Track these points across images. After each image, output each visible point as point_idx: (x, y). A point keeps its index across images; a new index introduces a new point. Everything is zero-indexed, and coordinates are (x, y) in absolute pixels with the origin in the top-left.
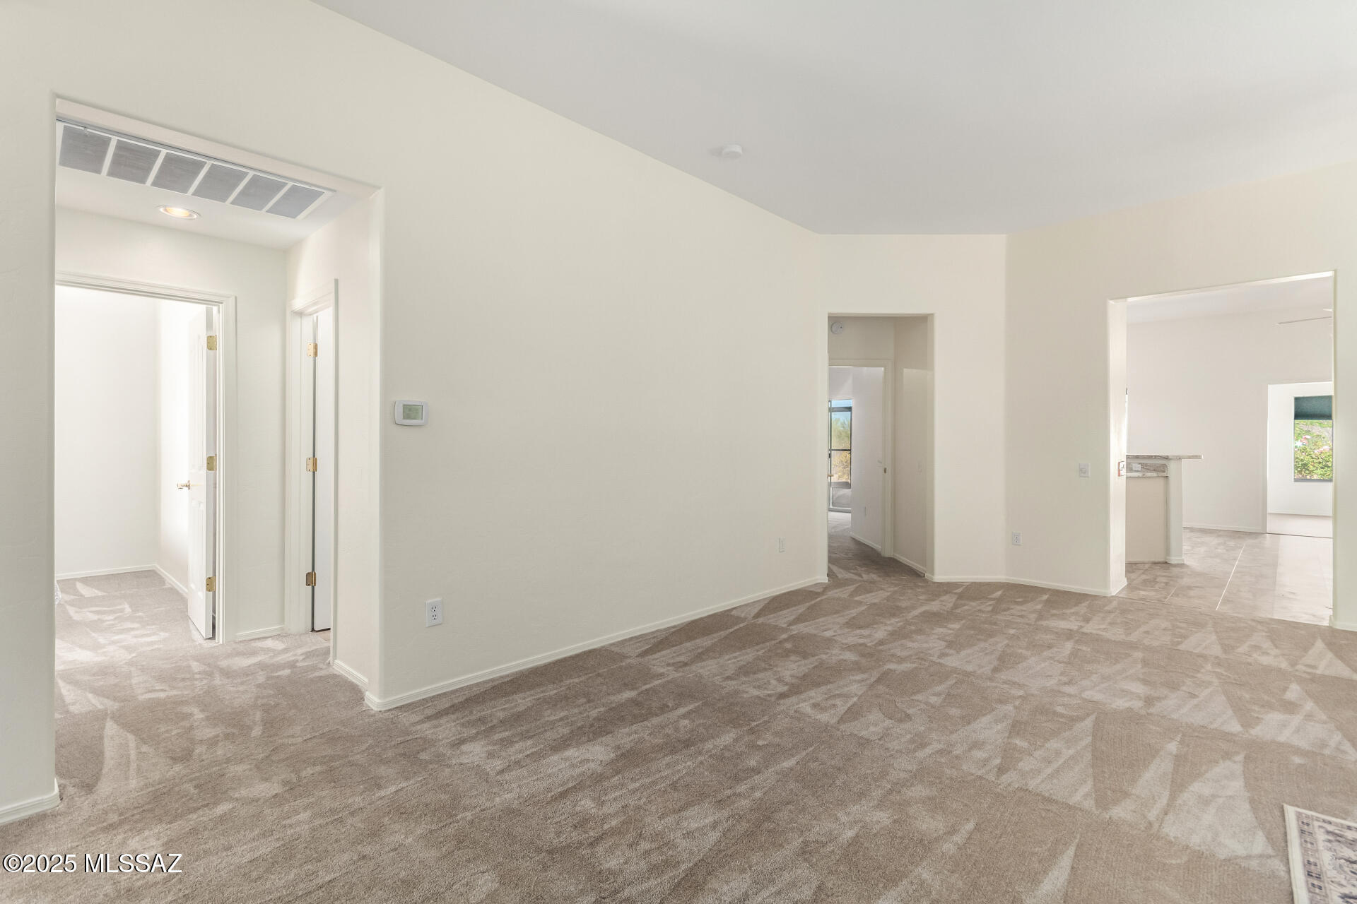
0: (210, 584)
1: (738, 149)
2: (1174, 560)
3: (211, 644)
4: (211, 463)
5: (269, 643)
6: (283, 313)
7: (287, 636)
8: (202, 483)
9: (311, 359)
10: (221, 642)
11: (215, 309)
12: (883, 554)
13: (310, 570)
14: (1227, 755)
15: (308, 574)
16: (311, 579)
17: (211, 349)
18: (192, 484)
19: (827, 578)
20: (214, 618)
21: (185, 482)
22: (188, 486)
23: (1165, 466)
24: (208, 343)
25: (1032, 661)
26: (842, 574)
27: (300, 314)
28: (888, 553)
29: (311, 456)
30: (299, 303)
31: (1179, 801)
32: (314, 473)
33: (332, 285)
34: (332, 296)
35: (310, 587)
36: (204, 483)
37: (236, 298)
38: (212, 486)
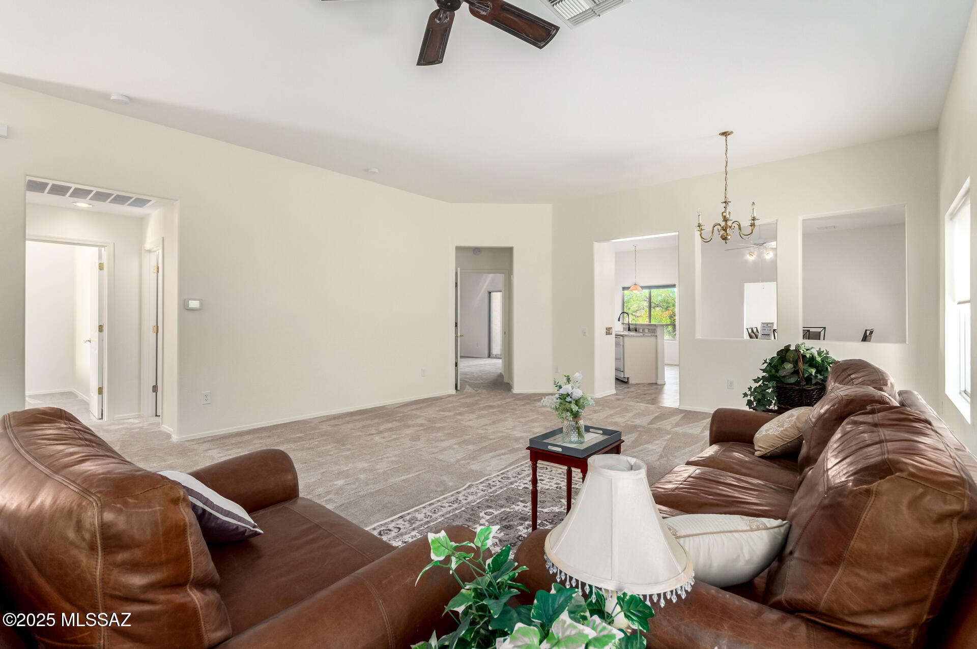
0: (100, 391)
1: (376, 170)
2: (659, 382)
3: (101, 421)
4: (101, 328)
5: (132, 421)
6: (140, 251)
7: (142, 417)
8: (96, 340)
9: (156, 274)
10: (106, 420)
11: (103, 249)
13: (155, 384)
15: (154, 386)
16: (155, 389)
17: (101, 270)
18: (92, 340)
19: (454, 392)
20: (102, 410)
21: (88, 339)
22: (90, 341)
23: (655, 330)
24: (99, 266)
27: (149, 251)
29: (155, 324)
30: (147, 246)
32: (157, 334)
33: (161, 240)
34: (161, 246)
35: (155, 393)
36: (97, 340)
37: (114, 244)
38: (101, 341)
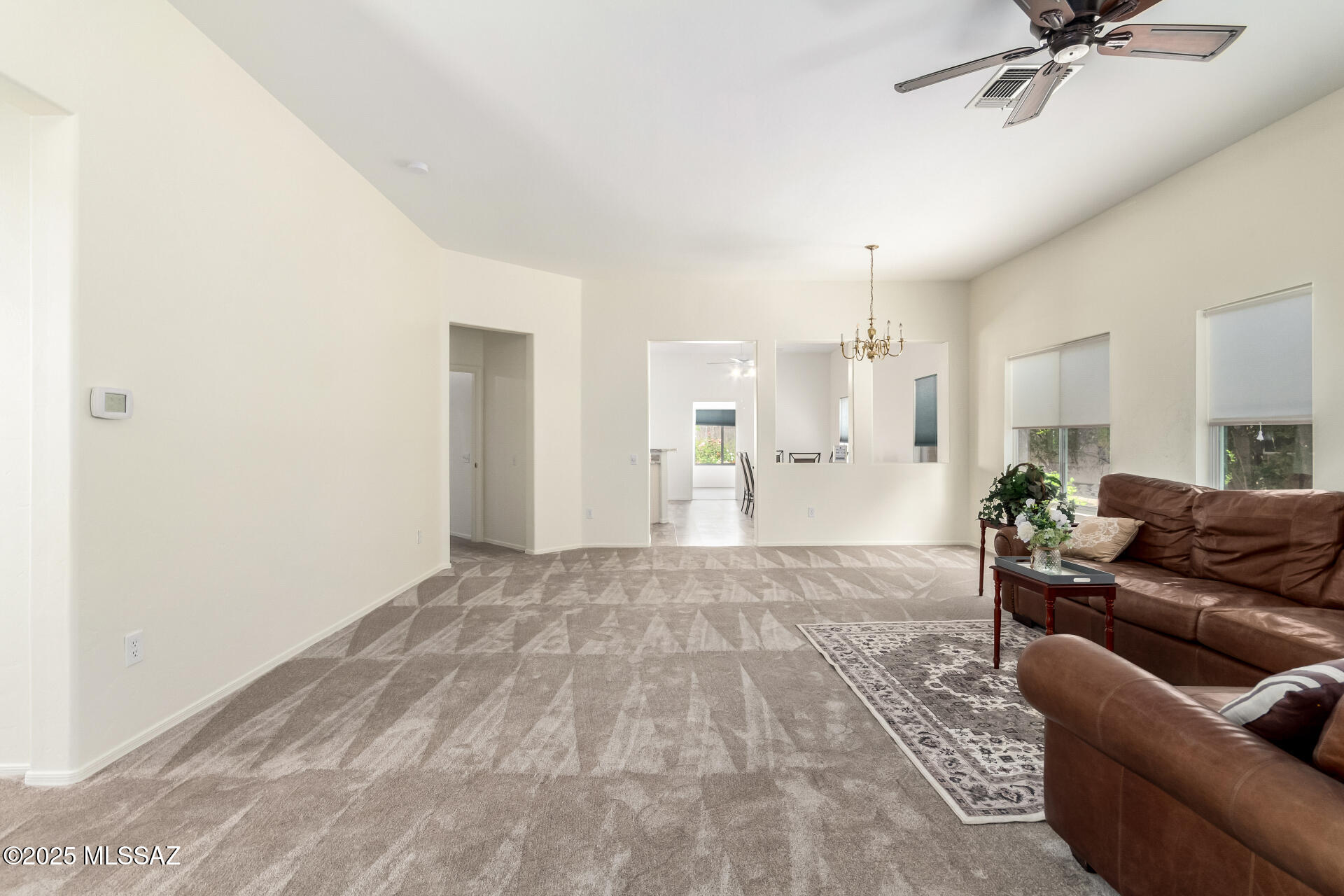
2: (663, 521)
12: (474, 540)
14: (764, 612)
19: (450, 564)
23: (658, 456)
25: (644, 591)
26: (458, 561)
28: (479, 538)
31: (762, 635)
